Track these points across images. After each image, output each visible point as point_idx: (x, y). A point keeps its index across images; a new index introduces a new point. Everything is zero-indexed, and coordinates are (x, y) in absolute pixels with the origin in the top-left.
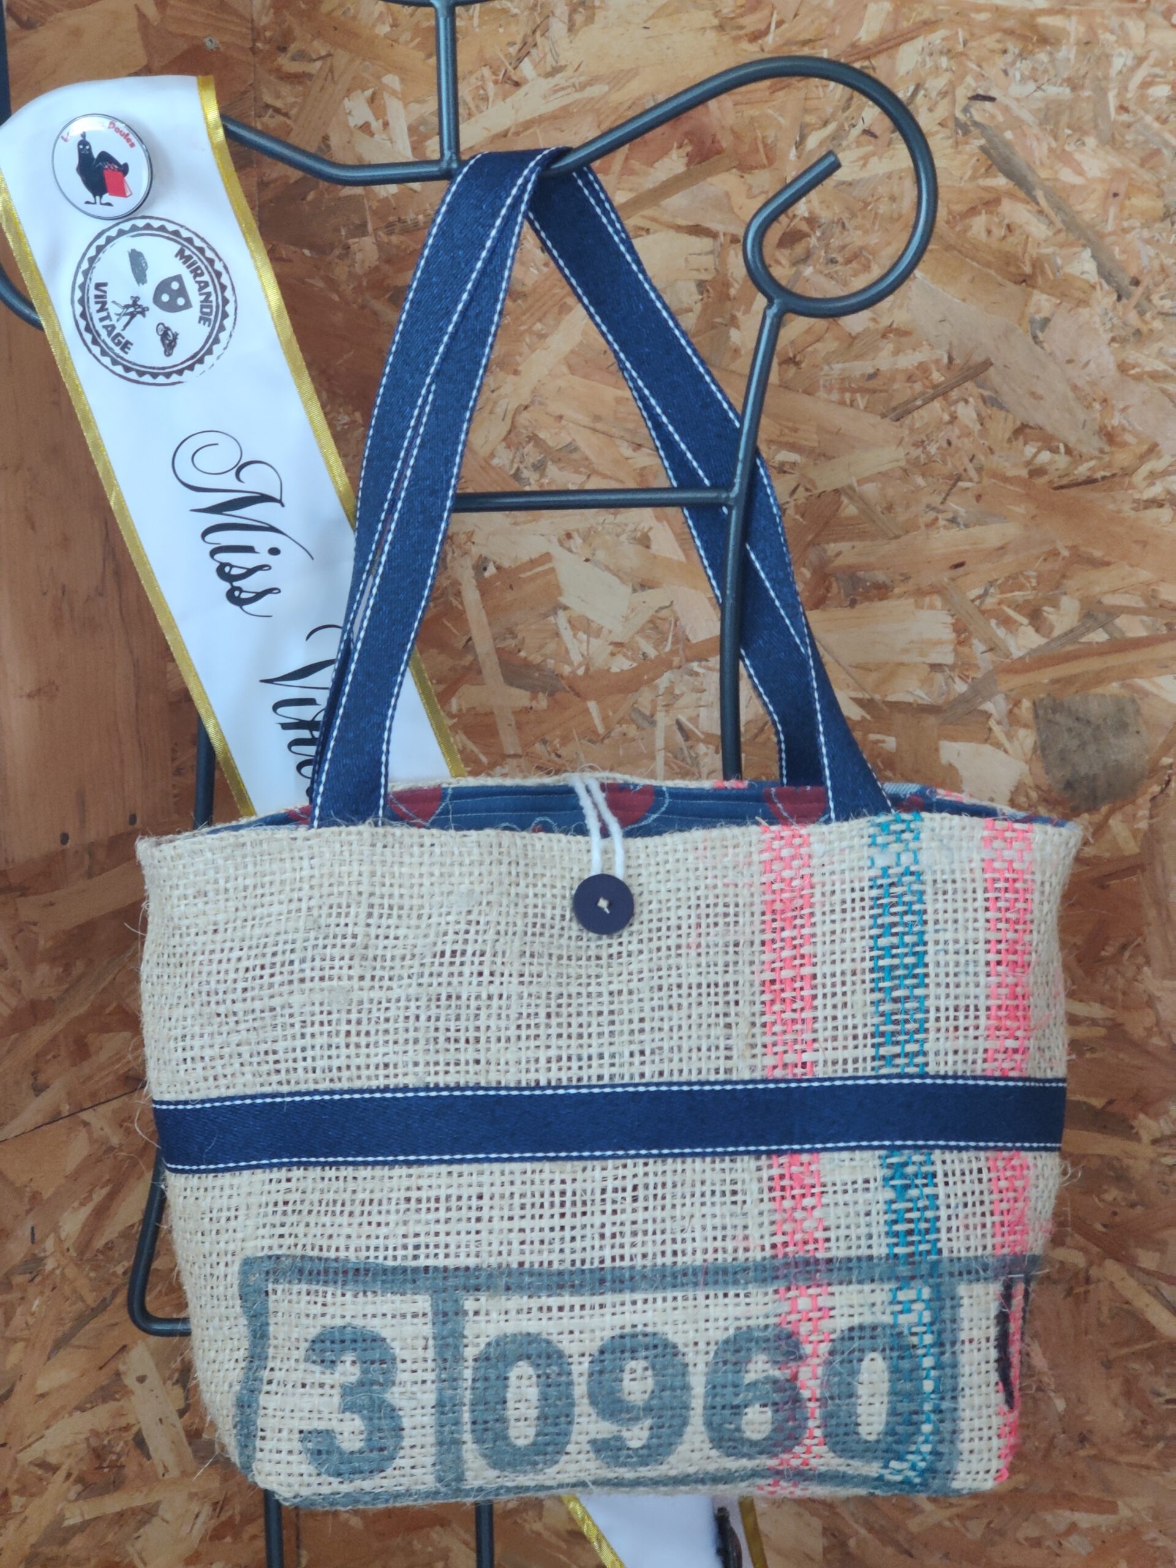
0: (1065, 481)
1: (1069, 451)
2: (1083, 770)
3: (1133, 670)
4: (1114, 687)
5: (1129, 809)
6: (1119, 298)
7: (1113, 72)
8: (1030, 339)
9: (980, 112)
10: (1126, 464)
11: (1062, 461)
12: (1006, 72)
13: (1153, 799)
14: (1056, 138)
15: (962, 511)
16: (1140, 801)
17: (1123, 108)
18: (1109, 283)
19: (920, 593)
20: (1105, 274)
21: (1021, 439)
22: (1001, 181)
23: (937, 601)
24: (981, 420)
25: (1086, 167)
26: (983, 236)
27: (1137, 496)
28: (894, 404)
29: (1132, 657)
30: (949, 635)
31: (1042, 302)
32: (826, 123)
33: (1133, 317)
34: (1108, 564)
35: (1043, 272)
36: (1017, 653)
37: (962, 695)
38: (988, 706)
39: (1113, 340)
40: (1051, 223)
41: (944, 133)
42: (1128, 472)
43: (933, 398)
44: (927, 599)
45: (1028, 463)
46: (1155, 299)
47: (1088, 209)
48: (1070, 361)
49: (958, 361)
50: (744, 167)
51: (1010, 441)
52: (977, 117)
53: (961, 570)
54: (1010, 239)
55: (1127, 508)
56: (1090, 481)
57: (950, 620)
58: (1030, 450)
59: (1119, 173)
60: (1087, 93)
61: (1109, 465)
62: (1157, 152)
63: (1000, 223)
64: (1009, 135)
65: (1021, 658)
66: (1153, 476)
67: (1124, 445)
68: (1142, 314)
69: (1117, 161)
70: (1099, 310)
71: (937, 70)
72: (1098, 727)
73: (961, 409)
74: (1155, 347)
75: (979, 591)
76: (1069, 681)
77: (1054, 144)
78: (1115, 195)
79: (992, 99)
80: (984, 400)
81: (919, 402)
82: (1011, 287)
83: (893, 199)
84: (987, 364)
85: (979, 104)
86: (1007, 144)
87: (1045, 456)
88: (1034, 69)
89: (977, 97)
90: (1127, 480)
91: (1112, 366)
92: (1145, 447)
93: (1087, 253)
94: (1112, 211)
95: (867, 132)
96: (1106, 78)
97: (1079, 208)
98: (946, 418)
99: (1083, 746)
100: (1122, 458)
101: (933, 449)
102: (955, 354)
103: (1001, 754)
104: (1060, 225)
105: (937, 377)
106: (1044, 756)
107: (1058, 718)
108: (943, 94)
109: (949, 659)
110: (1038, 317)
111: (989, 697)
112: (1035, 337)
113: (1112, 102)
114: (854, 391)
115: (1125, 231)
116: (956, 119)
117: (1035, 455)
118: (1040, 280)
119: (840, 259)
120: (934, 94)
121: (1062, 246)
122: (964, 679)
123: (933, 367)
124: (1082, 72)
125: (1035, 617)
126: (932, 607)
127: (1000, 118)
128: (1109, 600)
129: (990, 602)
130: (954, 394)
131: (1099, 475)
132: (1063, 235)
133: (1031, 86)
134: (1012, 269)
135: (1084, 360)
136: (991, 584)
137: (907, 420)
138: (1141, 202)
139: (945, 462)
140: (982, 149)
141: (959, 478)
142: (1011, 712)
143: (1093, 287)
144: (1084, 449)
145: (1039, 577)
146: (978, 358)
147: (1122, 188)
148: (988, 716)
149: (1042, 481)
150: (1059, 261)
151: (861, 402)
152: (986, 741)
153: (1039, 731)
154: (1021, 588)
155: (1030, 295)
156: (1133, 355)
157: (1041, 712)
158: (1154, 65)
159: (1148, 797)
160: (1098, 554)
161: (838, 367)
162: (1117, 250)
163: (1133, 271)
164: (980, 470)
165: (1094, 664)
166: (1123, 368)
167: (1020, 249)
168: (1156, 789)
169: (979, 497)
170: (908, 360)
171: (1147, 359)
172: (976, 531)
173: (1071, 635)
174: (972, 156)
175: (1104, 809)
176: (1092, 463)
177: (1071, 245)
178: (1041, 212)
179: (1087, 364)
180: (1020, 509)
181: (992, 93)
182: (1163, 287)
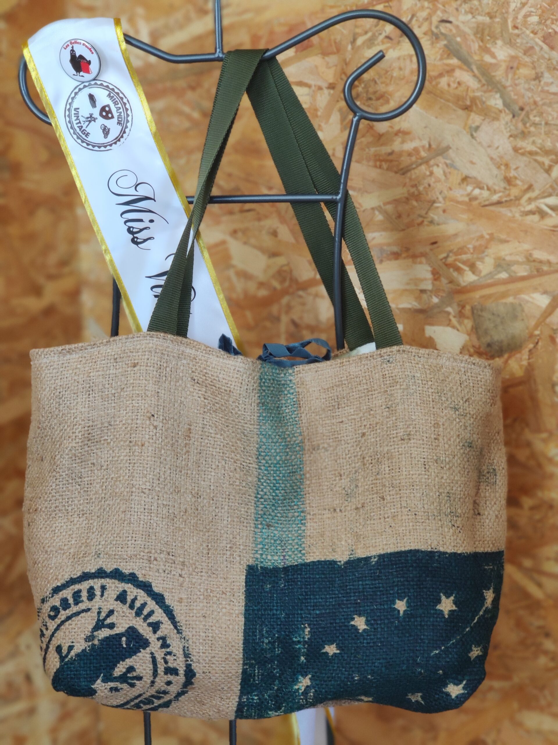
0: (487, 203)
1: (488, 189)
2: (496, 338)
3: (520, 291)
4: (510, 300)
5: (518, 356)
6: (514, 116)
7: (511, 10)
8: (469, 136)
9: (444, 28)
10: (517, 194)
11: (486, 194)
12: (457, 9)
13: (530, 351)
14: (482, 41)
15: (436, 218)
16: (523, 352)
17: (515, 27)
18: (509, 109)
19: (414, 257)
20: (506, 105)
21: (465, 183)
22: (454, 61)
23: (423, 260)
24: (445, 174)
25: (497, 54)
26: (446, 87)
27: (522, 209)
28: (401, 167)
29: (519, 285)
30: (429, 276)
31: (475, 119)
32: (366, 33)
33: (520, 125)
34: (507, 241)
35: (476, 105)
36: (463, 284)
37: (436, 304)
38: (449, 309)
39: (511, 136)
40: (480, 81)
41: (427, 37)
42: (518, 199)
43: (421, 164)
44: (419, 260)
45: (468, 195)
46: (531, 117)
47: (499, 74)
48: (489, 146)
49: (434, 146)
50: (325, 54)
51: (459, 184)
52: (443, 30)
53: (435, 245)
54: (460, 89)
55: (517, 215)
56: (499, 203)
57: (430, 269)
58: (469, 188)
59: (513, 58)
60: (497, 20)
61: (509, 195)
62: (532, 48)
63: (454, 82)
64: (458, 39)
65: (465, 287)
66: (530, 200)
67: (515, 186)
68: (524, 124)
69: (512, 52)
70: (503, 122)
71: (422, 8)
72: (503, 318)
73: (435, 169)
74: (531, 139)
75: (444, 255)
76: (489, 296)
77: (481, 44)
78: (512, 68)
79: (450, 22)
80: (447, 165)
81: (414, 166)
82: (460, 112)
83: (400, 69)
84: (448, 148)
85: (444, 25)
86: (458, 43)
87: (477, 192)
88: (471, 8)
89: (443, 21)
90: (517, 202)
91: (510, 149)
92: (526, 187)
93: (498, 96)
94: (510, 76)
95: (388, 37)
96: (507, 12)
97: (493, 74)
98: (428, 173)
99: (496, 326)
100: (514, 192)
101: (421, 188)
102: (432, 143)
103: (455, 331)
104: (484, 82)
105: (423, 154)
106: (477, 333)
107: (484, 314)
108: (426, 19)
109: (429, 287)
110: (473, 125)
111: (450, 305)
112: (472, 135)
113: (510, 24)
114: (381, 161)
115: (516, 85)
116: (432, 32)
117: (472, 191)
118: (474, 108)
119: (373, 97)
120: (421, 20)
121: (485, 92)
122: (437, 296)
123: (421, 149)
124: (495, 9)
125: (472, 267)
126: (421, 263)
127: (454, 31)
128: (508, 258)
129: (450, 260)
130: (432, 162)
131: (504, 199)
132: (486, 87)
133: (470, 16)
134: (461, 103)
135: (496, 145)
136: (451, 251)
137: (409, 174)
138: (523, 71)
139: (427, 194)
140: (445, 46)
141: (434, 202)
142: (460, 312)
143: (501, 111)
144: (497, 188)
145: (475, 248)
146: (444, 144)
147: (515, 65)
148: (449, 313)
149: (475, 203)
150: (484, 99)
151: (385, 165)
152: (448, 325)
153: (474, 320)
154: (465, 253)
155: (469, 116)
156: (520, 143)
157: (475, 312)
158: (530, 7)
159: (527, 350)
160: (503, 236)
161: (373, 150)
162: (512, 94)
163: (521, 103)
164: (445, 198)
165: (501, 289)
166: (516, 150)
167: (464, 94)
168: (531, 346)
169: (444, 211)
170: (409, 146)
171: (527, 145)
172: (443, 227)
173: (490, 275)
174: (440, 49)
175: (506, 356)
176: (500, 194)
177: (490, 91)
178: (475, 76)
179: (497, 148)
180: (465, 216)
181: (451, 19)
182: (535, 112)
